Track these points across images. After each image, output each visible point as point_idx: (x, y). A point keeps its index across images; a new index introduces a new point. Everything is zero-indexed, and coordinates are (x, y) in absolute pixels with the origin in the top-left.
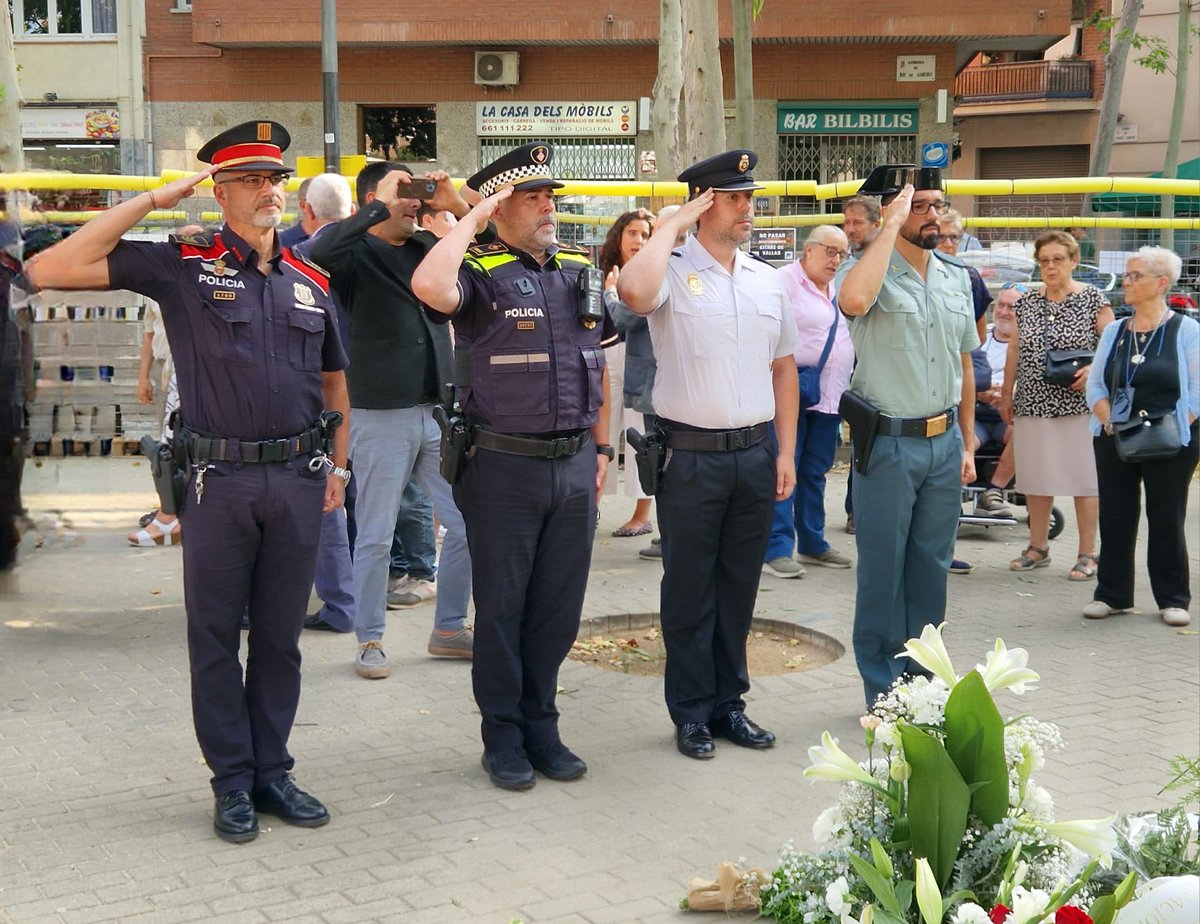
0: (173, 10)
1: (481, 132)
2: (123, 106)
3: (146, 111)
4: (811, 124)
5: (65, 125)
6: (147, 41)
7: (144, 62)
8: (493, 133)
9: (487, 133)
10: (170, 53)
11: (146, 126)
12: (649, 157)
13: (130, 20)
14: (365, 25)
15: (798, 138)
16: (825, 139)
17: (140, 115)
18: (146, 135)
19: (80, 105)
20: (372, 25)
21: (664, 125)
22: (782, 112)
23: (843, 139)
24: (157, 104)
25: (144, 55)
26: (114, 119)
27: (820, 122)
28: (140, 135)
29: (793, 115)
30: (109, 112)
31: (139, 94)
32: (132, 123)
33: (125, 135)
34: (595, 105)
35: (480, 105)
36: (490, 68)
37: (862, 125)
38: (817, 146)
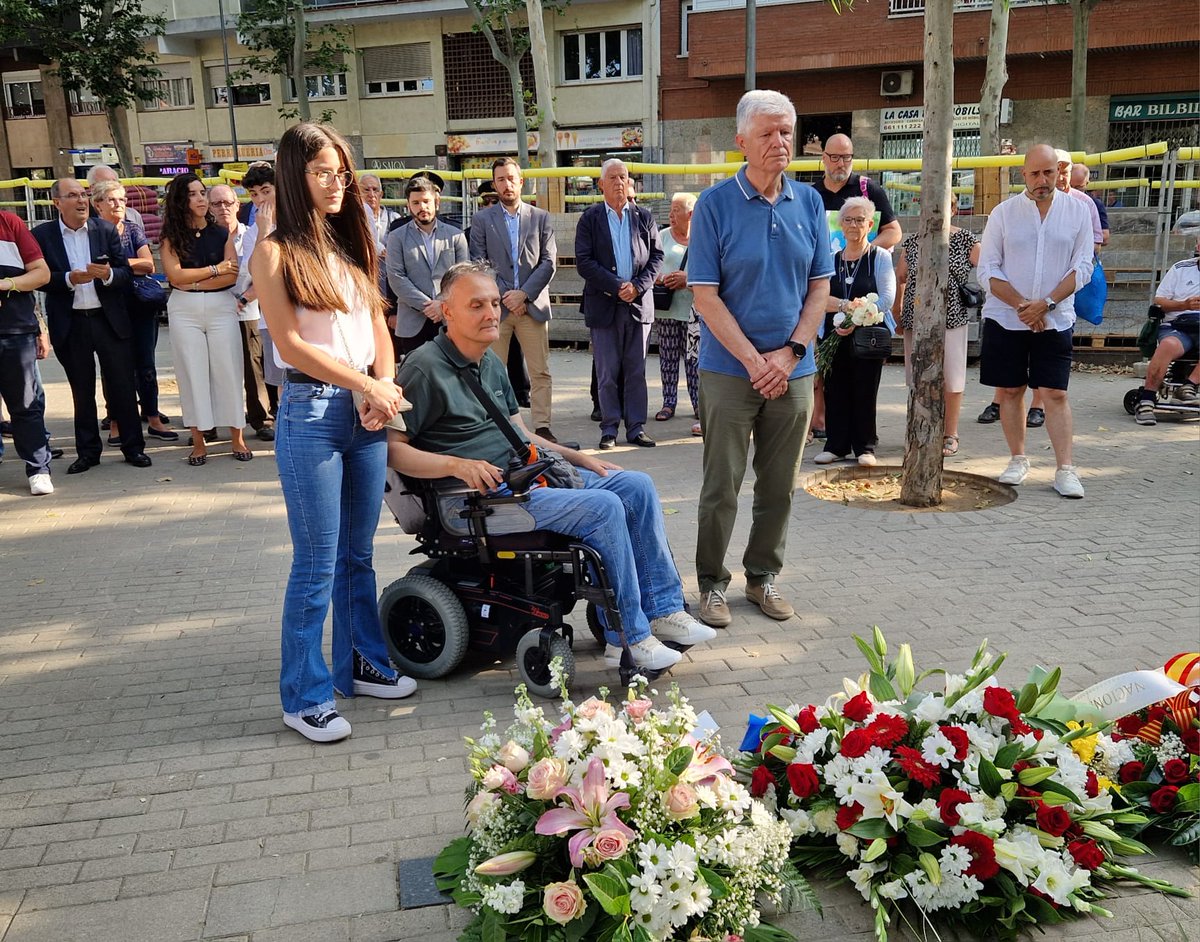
0: (678, 56)
1: (883, 131)
2: (645, 125)
3: (659, 127)
4: (1137, 113)
5: (610, 139)
6: (661, 79)
7: (659, 93)
8: (892, 131)
9: (888, 131)
10: (675, 86)
11: (659, 138)
12: (1008, 143)
13: (651, 65)
14: (804, 57)
15: (1126, 124)
16: (1148, 125)
17: (655, 130)
18: (659, 144)
19: (619, 125)
20: (808, 57)
21: (987, 115)
22: (1113, 105)
23: (1162, 124)
24: (666, 122)
25: (659, 89)
26: (639, 134)
27: (1144, 111)
28: (655, 144)
29: (1123, 107)
30: (637, 129)
31: (655, 116)
32: (650, 136)
33: (646, 145)
34: (968, 106)
35: (883, 111)
36: (892, 83)
37: (1178, 112)
38: (1140, 130)
